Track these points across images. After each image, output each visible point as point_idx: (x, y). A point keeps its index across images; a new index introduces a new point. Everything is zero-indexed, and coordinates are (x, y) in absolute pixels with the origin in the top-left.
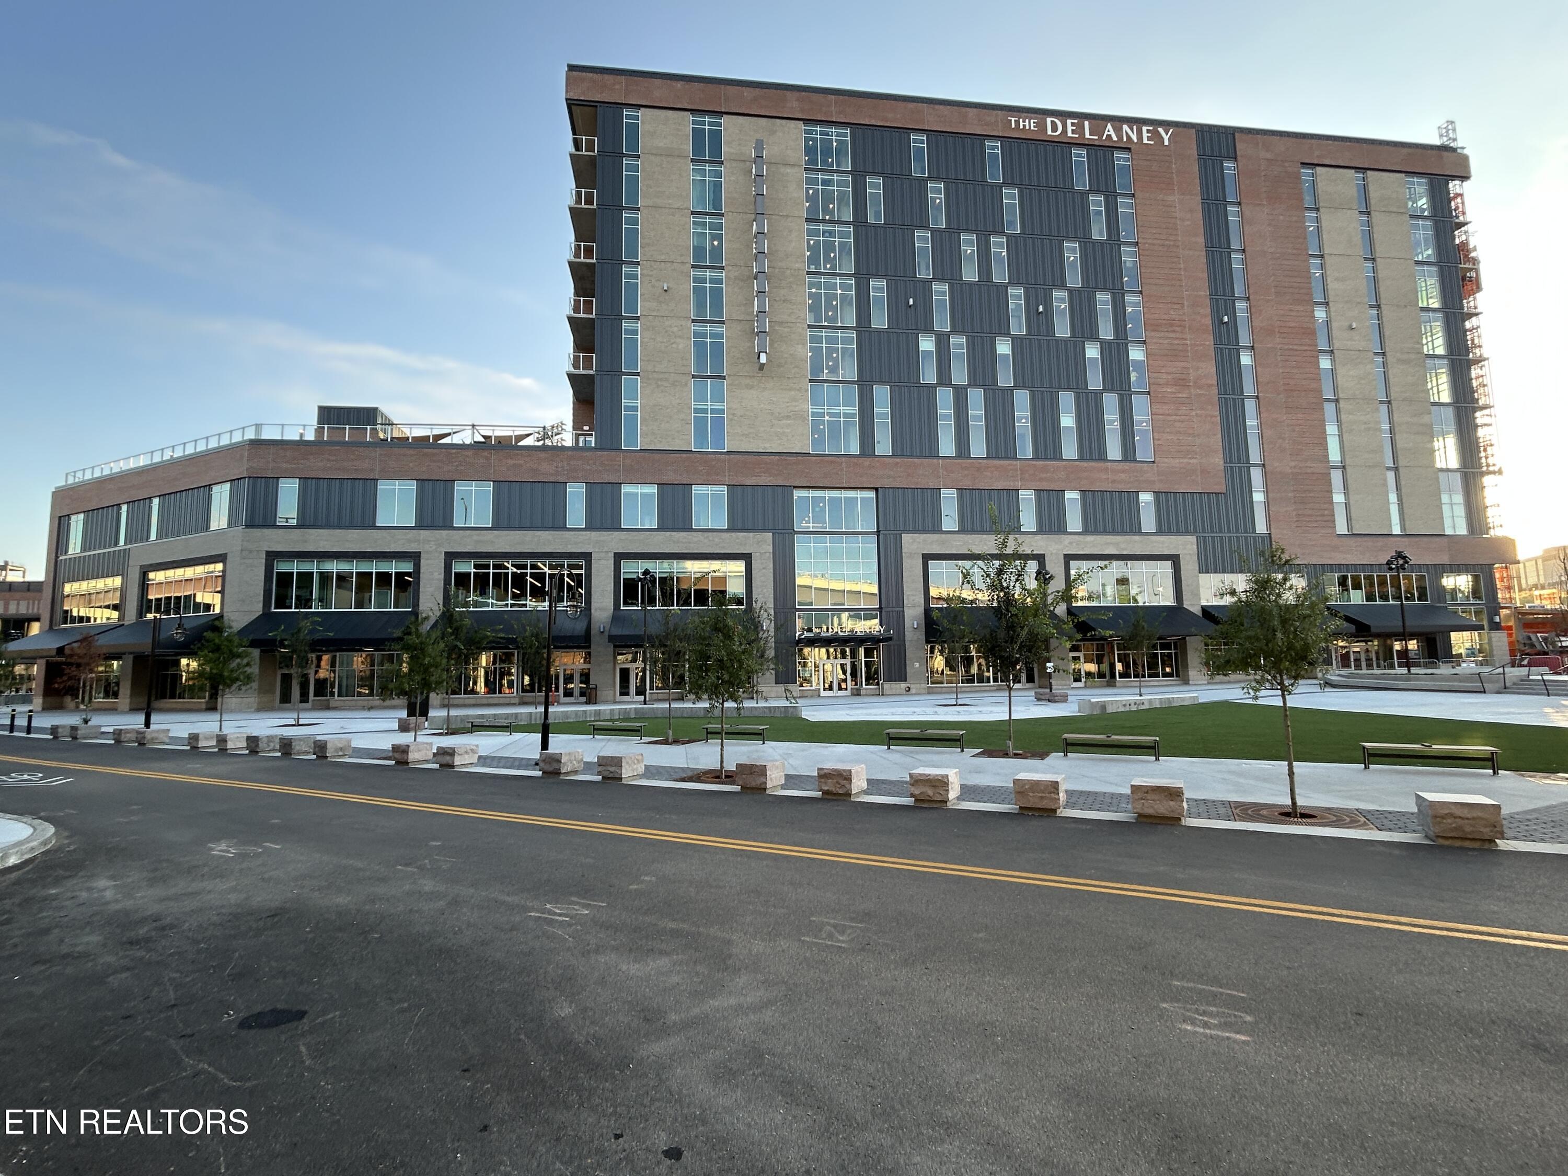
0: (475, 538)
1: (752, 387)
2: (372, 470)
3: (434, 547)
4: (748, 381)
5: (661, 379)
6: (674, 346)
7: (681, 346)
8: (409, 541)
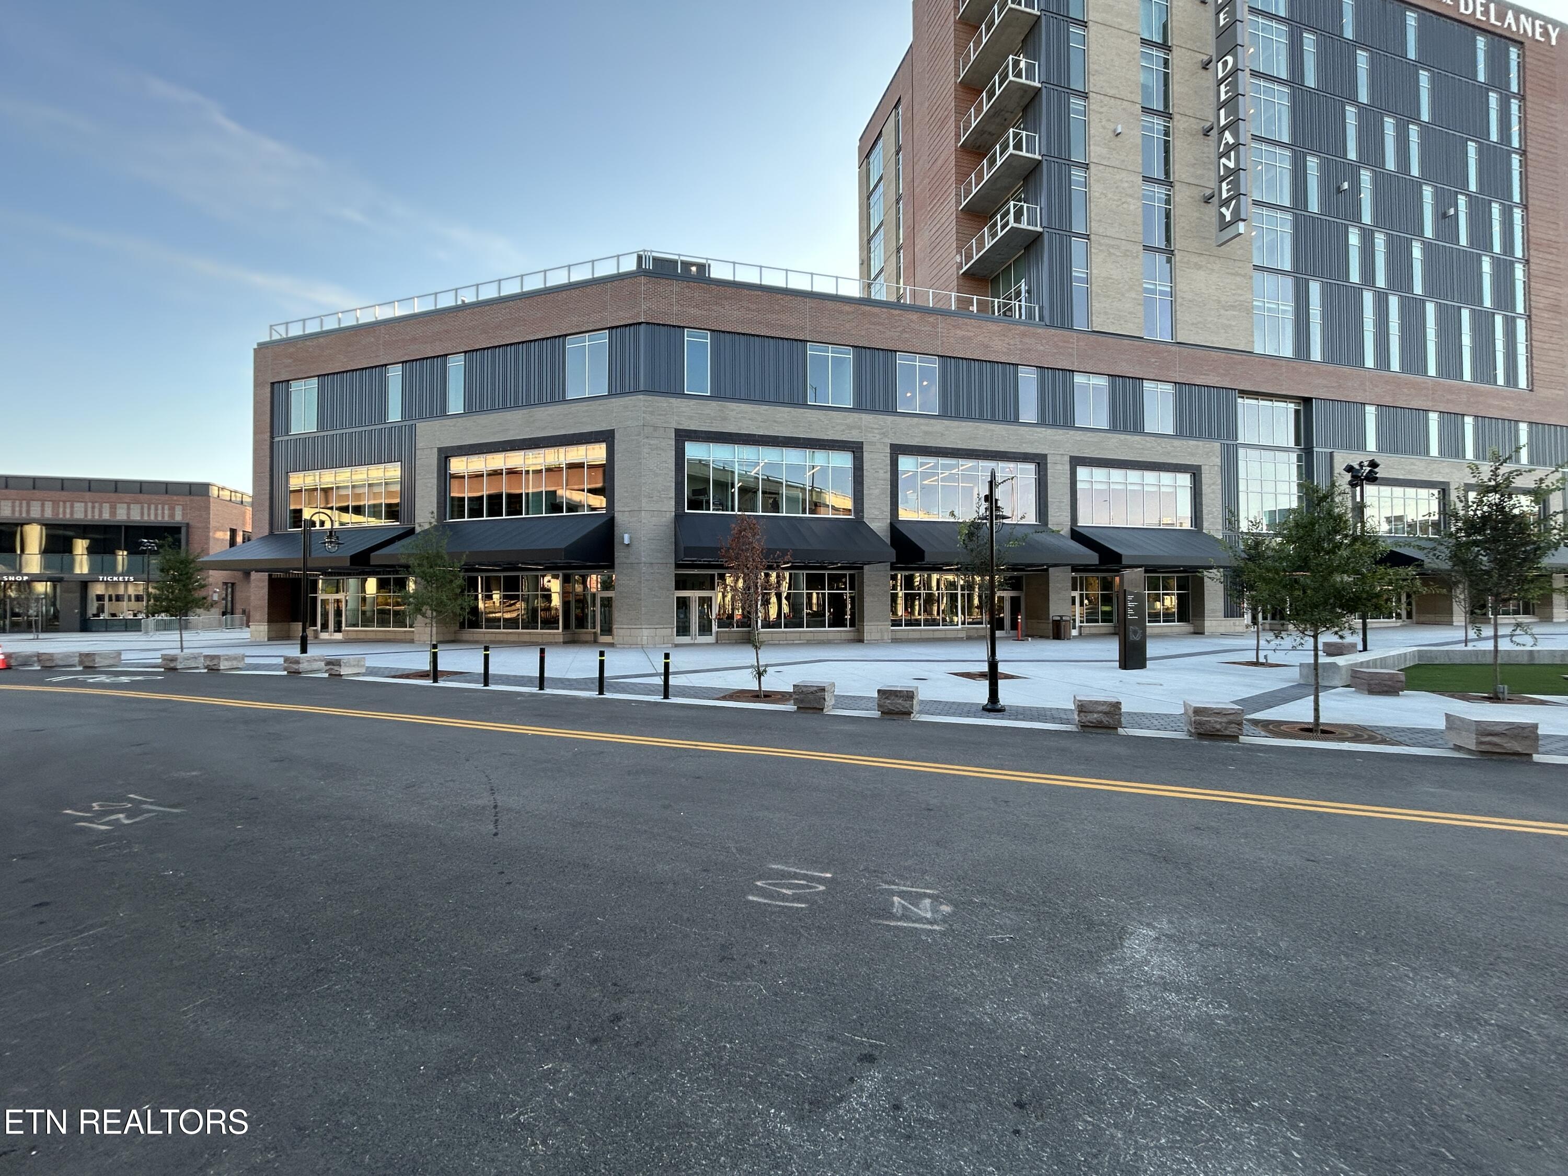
0: (923, 428)
1: (1199, 267)
2: (803, 329)
3: (878, 436)
4: (1195, 259)
5: (1112, 246)
6: (1125, 206)
7: (1132, 207)
8: (850, 427)
